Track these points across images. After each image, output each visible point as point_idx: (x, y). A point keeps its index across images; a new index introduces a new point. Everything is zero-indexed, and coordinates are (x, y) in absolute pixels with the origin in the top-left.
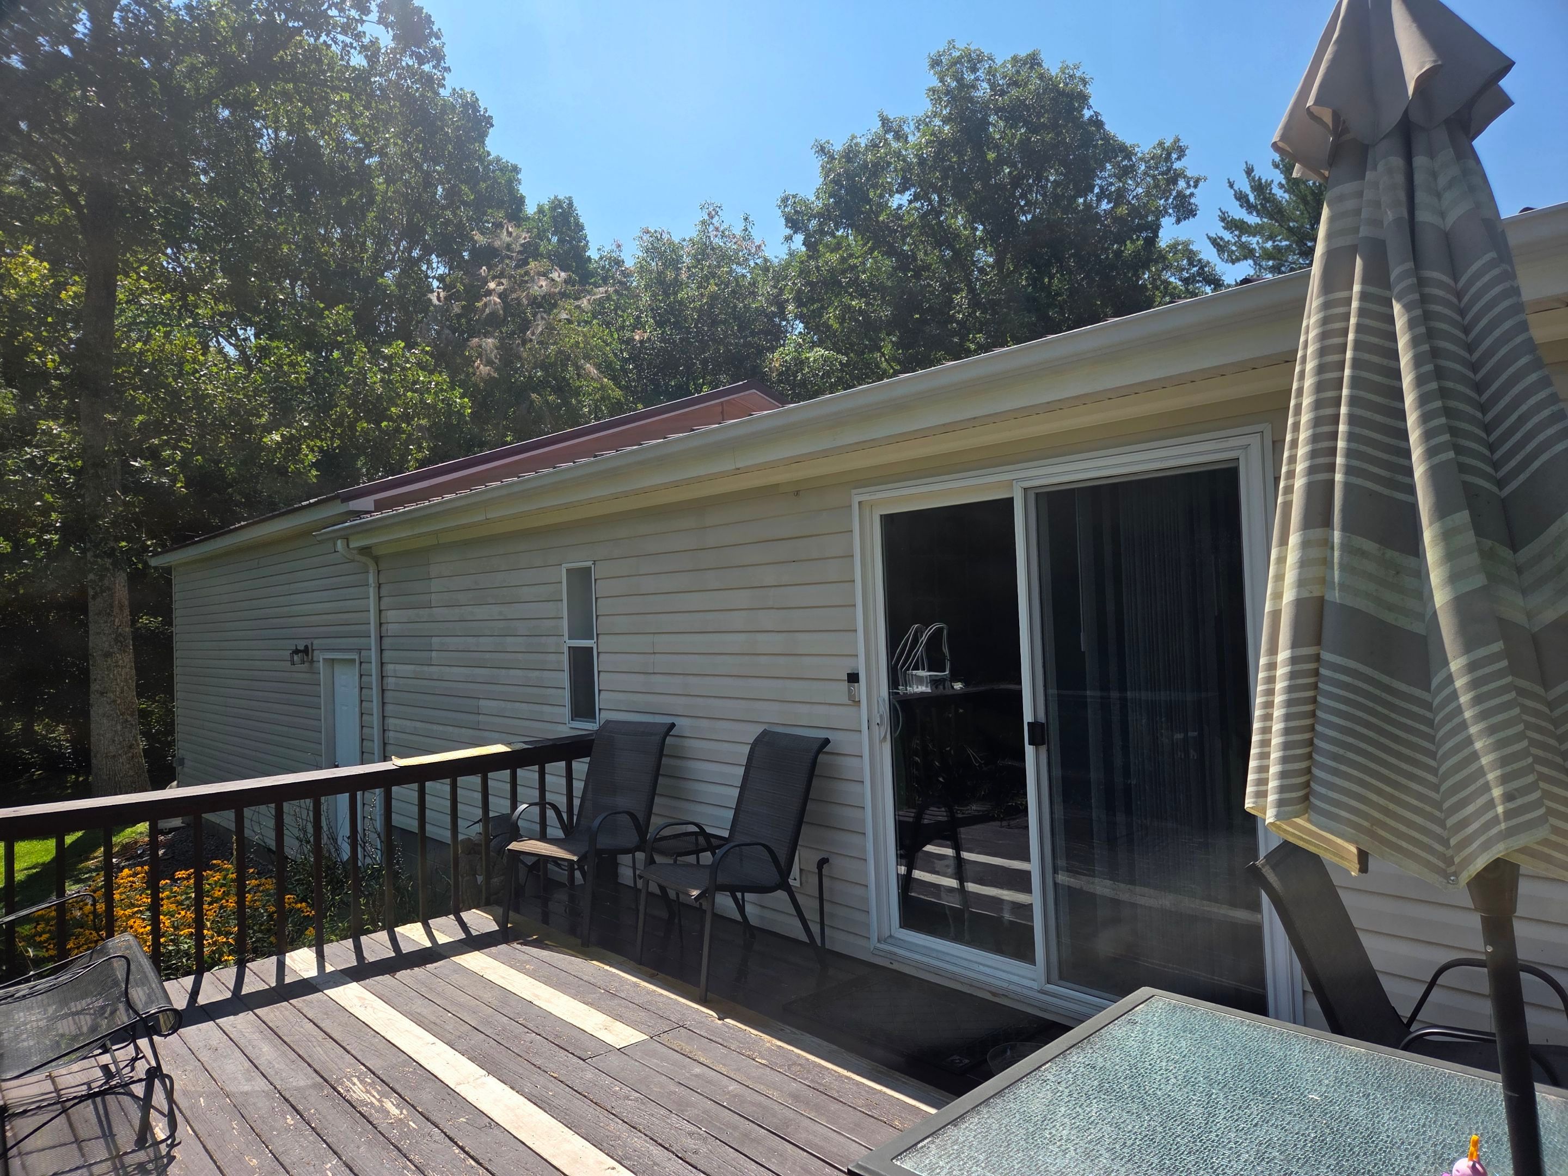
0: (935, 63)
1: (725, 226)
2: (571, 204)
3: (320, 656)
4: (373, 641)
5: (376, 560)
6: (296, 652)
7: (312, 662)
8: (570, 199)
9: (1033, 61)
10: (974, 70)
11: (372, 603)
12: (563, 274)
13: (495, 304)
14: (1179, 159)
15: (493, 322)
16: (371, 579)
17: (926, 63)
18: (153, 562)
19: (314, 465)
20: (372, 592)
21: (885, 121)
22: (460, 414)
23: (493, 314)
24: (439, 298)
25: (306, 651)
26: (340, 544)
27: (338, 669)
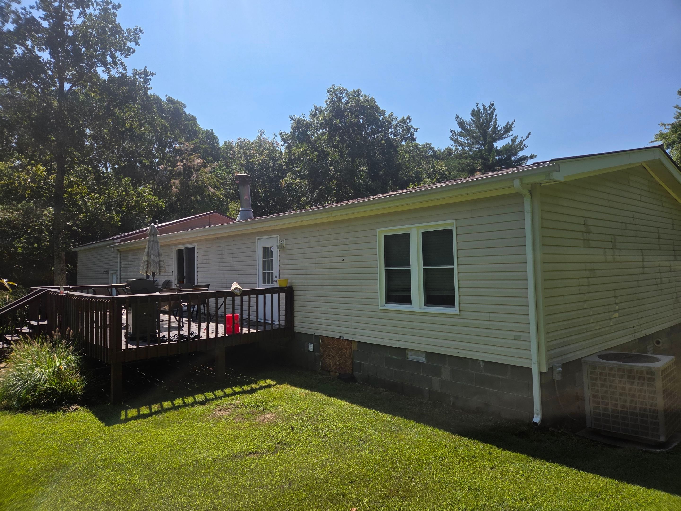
0: (329, 91)
1: (266, 137)
2: (212, 132)
3: (110, 272)
4: (119, 268)
5: (120, 252)
6: (105, 271)
7: (108, 273)
8: (212, 130)
9: (358, 93)
10: (341, 93)
11: (119, 261)
12: (201, 160)
13: (181, 168)
14: (410, 122)
15: (179, 174)
16: (119, 256)
17: (327, 91)
18: (73, 250)
19: (120, 221)
20: (119, 259)
21: (316, 108)
22: (161, 207)
23: (180, 172)
24: (162, 168)
25: (107, 271)
26: (112, 249)
27: (113, 275)
